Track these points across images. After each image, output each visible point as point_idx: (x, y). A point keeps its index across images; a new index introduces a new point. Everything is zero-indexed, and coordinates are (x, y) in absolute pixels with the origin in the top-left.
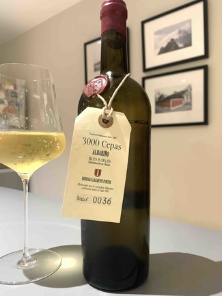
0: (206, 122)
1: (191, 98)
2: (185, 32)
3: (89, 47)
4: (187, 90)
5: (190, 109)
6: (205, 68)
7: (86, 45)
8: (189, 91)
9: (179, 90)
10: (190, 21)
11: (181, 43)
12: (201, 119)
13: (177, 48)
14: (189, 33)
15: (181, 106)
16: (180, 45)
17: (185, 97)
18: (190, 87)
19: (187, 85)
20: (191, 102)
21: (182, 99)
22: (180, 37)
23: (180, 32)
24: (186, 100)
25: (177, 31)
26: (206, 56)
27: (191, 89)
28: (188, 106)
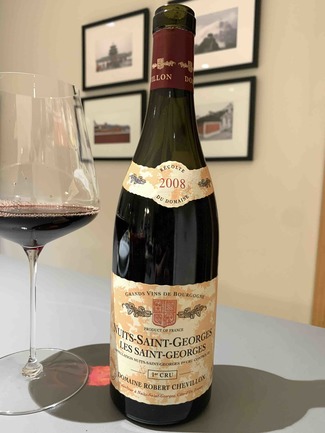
0: (250, 157)
1: (231, 122)
2: (229, 26)
4: (227, 111)
5: (230, 137)
6: (253, 81)
7: (84, 28)
8: (230, 111)
9: (216, 110)
10: (236, 10)
11: (222, 41)
12: (244, 153)
14: (233, 27)
15: (218, 132)
16: (221, 45)
17: (224, 120)
18: (231, 107)
19: (227, 104)
20: (231, 127)
21: (220, 123)
22: (221, 32)
23: (221, 25)
24: (224, 124)
25: (217, 23)
26: (255, 64)
27: (232, 109)
28: (228, 133)
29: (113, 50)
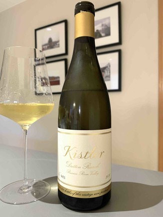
0: (120, 90)
1: (110, 72)
2: (106, 26)
3: (38, 32)
4: (107, 67)
6: (120, 51)
7: (36, 30)
8: (109, 67)
10: (109, 18)
11: (103, 33)
12: (116, 87)
13: (100, 36)
14: (109, 26)
16: (103, 35)
17: (106, 71)
18: (109, 65)
19: (107, 63)
20: (110, 75)
21: (104, 73)
22: (102, 29)
23: (102, 25)
25: (100, 25)
26: (120, 43)
28: (109, 78)
29: (50, 40)
